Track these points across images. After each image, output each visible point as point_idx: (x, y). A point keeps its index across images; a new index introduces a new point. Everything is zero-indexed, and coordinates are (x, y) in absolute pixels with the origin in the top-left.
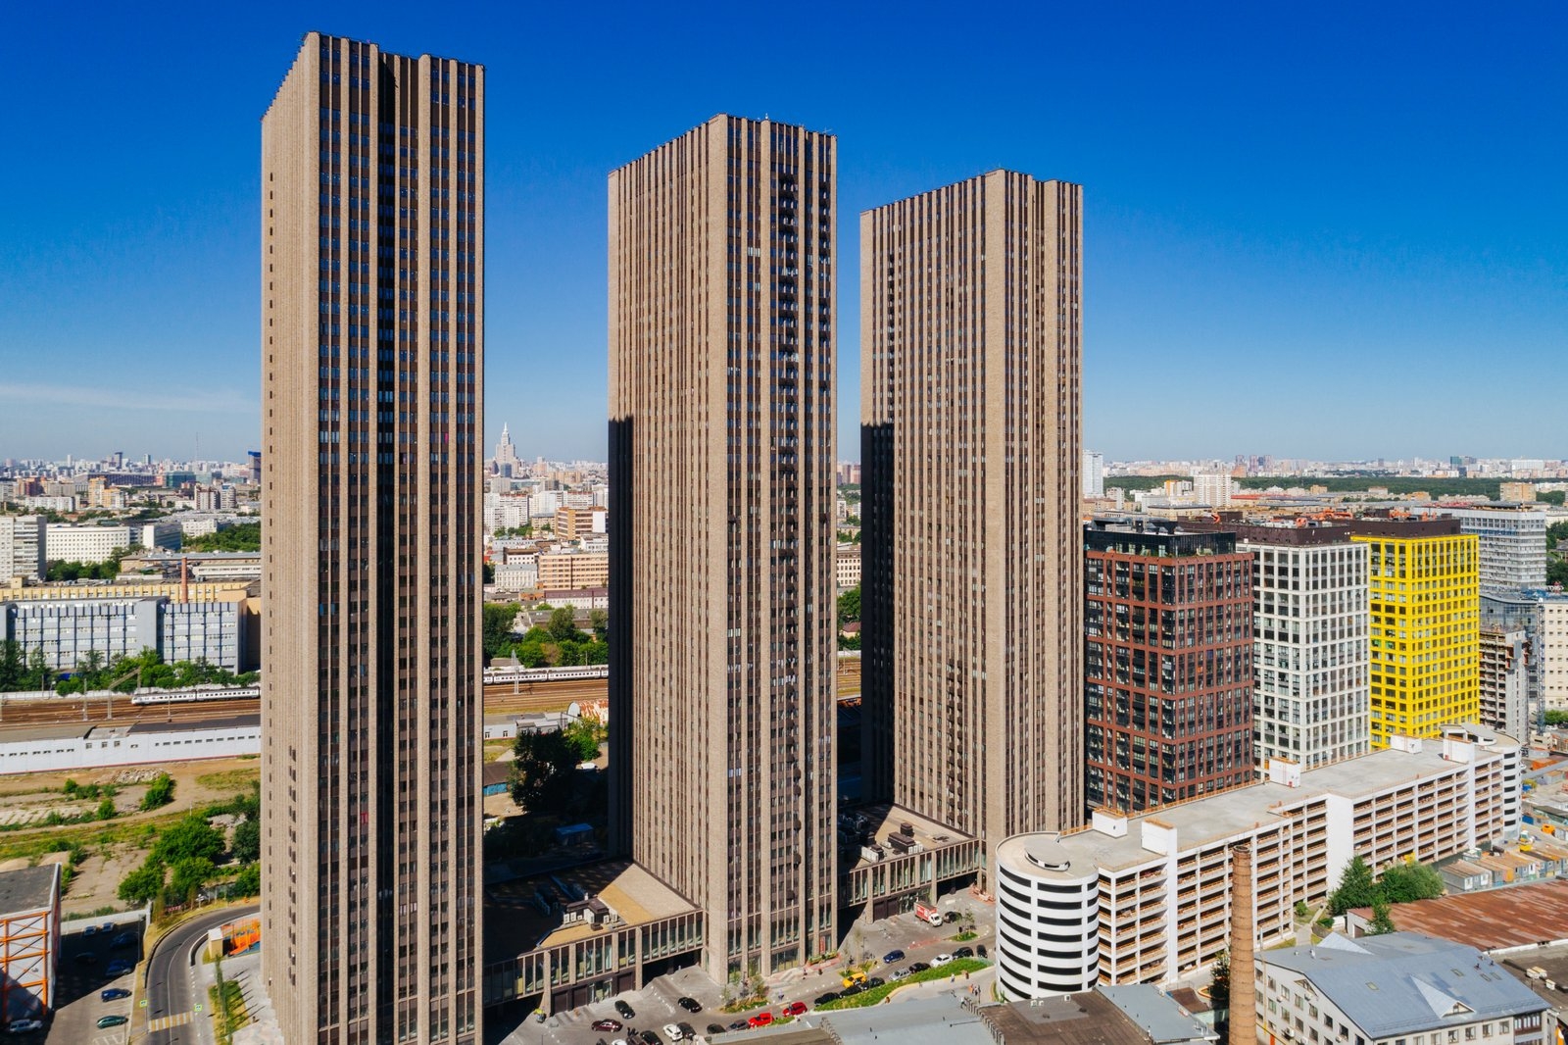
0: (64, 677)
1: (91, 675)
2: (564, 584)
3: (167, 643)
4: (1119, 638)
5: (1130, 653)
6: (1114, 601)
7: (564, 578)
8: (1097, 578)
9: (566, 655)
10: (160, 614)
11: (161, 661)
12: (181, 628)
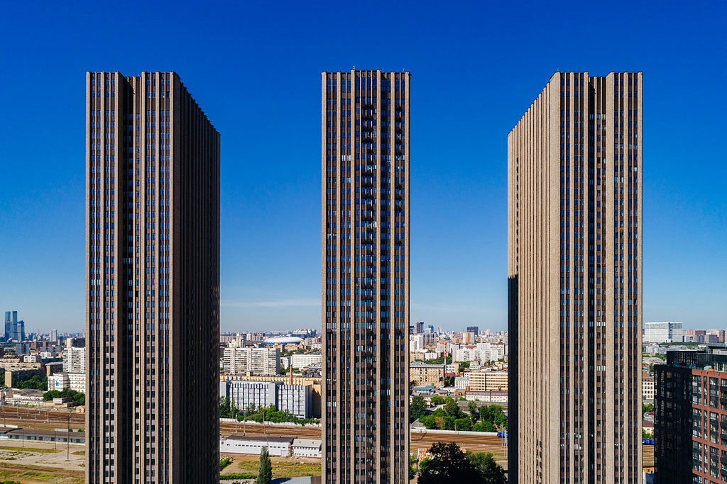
0: (242, 414)
1: (250, 414)
2: (481, 388)
3: (280, 402)
4: (713, 440)
5: (720, 453)
6: (708, 410)
7: (481, 385)
8: (698, 391)
9: (447, 424)
10: (277, 389)
11: (277, 410)
12: (284, 396)
